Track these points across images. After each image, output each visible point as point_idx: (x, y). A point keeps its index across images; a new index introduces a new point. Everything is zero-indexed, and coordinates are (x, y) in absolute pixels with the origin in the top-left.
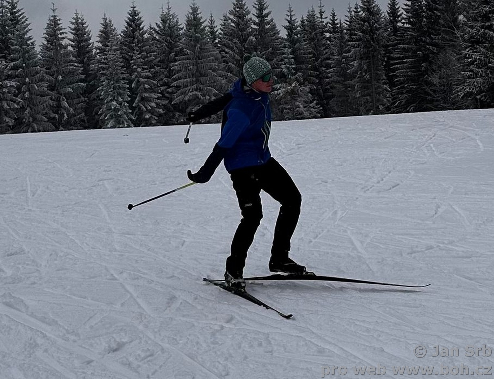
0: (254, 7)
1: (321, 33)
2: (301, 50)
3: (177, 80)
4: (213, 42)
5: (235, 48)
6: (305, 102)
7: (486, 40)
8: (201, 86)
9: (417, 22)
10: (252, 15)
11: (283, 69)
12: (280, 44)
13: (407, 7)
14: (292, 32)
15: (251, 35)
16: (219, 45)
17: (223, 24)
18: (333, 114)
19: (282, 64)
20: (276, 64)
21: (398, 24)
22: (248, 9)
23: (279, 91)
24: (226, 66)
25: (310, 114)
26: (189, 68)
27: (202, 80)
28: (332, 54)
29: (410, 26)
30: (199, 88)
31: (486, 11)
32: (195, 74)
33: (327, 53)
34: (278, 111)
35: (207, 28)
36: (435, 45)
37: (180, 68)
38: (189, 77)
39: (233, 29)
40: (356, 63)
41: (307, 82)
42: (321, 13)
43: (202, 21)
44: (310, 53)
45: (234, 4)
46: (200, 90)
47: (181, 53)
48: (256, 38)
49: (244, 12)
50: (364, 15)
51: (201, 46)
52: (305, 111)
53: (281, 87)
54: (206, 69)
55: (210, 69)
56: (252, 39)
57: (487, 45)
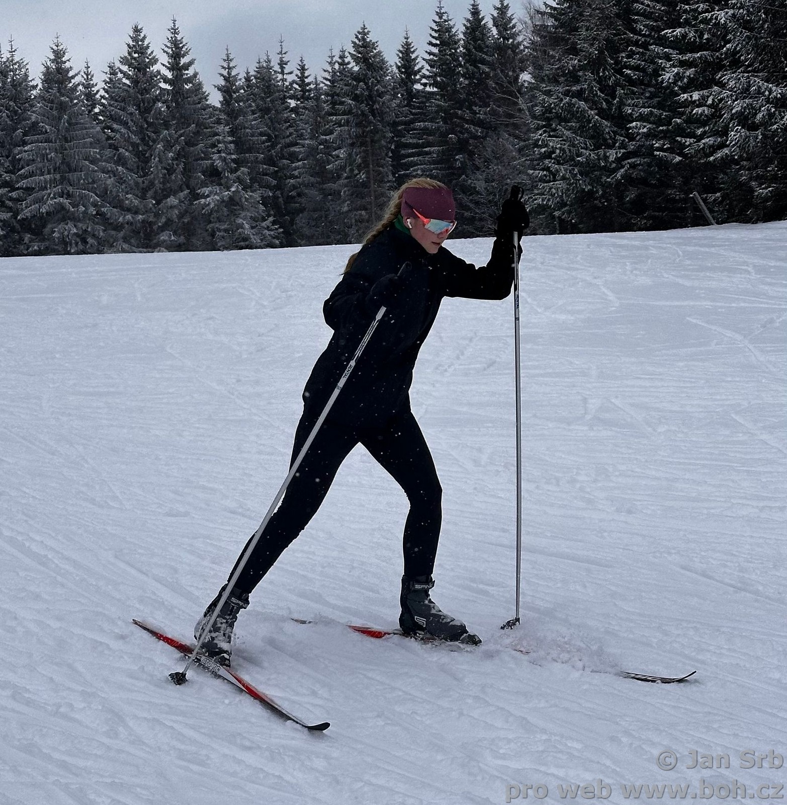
0: (165, 52)
1: (281, 99)
2: (247, 128)
3: (26, 177)
4: (90, 111)
5: (130, 123)
6: (254, 219)
7: (573, 115)
8: (70, 189)
9: (448, 84)
10: (161, 66)
11: (214, 160)
12: (210, 118)
13: (432, 57)
14: (231, 96)
15: (159, 101)
16: (101, 118)
17: (108, 80)
18: (302, 240)
19: (214, 153)
20: (204, 153)
21: (415, 86)
22: (154, 54)
23: (208, 199)
24: (115, 155)
25: (262, 240)
26: (49, 156)
27: (71, 178)
28: (301, 136)
29: (435, 89)
30: (65, 191)
31: (574, 67)
32: (59, 168)
33: (291, 134)
34: (205, 234)
35: (81, 87)
36: (480, 123)
37: (33, 155)
38: (49, 173)
39: (127, 90)
40: (342, 153)
41: (256, 185)
42: (282, 64)
43: (71, 74)
44: (261, 134)
45: (128, 45)
46: (69, 196)
47: (34, 130)
48: (168, 107)
49: (147, 60)
50: (356, 69)
51: (70, 118)
52: (254, 235)
53: (211, 192)
54: (79, 159)
55: (85, 160)
56: (162, 107)
57: (574, 124)
